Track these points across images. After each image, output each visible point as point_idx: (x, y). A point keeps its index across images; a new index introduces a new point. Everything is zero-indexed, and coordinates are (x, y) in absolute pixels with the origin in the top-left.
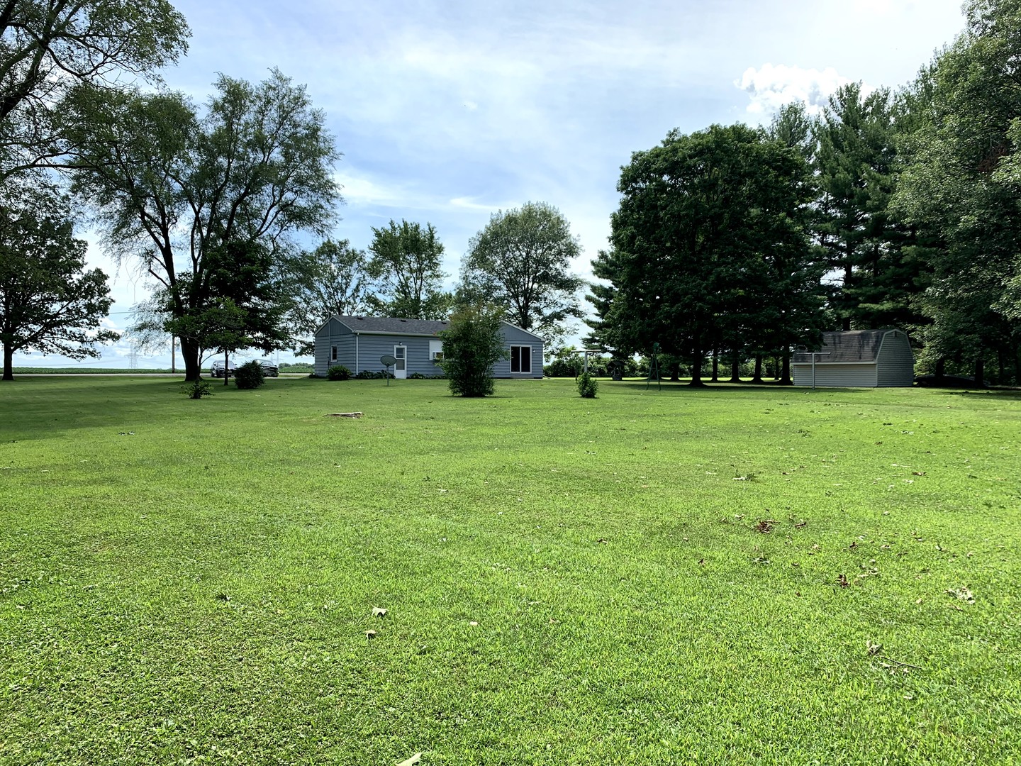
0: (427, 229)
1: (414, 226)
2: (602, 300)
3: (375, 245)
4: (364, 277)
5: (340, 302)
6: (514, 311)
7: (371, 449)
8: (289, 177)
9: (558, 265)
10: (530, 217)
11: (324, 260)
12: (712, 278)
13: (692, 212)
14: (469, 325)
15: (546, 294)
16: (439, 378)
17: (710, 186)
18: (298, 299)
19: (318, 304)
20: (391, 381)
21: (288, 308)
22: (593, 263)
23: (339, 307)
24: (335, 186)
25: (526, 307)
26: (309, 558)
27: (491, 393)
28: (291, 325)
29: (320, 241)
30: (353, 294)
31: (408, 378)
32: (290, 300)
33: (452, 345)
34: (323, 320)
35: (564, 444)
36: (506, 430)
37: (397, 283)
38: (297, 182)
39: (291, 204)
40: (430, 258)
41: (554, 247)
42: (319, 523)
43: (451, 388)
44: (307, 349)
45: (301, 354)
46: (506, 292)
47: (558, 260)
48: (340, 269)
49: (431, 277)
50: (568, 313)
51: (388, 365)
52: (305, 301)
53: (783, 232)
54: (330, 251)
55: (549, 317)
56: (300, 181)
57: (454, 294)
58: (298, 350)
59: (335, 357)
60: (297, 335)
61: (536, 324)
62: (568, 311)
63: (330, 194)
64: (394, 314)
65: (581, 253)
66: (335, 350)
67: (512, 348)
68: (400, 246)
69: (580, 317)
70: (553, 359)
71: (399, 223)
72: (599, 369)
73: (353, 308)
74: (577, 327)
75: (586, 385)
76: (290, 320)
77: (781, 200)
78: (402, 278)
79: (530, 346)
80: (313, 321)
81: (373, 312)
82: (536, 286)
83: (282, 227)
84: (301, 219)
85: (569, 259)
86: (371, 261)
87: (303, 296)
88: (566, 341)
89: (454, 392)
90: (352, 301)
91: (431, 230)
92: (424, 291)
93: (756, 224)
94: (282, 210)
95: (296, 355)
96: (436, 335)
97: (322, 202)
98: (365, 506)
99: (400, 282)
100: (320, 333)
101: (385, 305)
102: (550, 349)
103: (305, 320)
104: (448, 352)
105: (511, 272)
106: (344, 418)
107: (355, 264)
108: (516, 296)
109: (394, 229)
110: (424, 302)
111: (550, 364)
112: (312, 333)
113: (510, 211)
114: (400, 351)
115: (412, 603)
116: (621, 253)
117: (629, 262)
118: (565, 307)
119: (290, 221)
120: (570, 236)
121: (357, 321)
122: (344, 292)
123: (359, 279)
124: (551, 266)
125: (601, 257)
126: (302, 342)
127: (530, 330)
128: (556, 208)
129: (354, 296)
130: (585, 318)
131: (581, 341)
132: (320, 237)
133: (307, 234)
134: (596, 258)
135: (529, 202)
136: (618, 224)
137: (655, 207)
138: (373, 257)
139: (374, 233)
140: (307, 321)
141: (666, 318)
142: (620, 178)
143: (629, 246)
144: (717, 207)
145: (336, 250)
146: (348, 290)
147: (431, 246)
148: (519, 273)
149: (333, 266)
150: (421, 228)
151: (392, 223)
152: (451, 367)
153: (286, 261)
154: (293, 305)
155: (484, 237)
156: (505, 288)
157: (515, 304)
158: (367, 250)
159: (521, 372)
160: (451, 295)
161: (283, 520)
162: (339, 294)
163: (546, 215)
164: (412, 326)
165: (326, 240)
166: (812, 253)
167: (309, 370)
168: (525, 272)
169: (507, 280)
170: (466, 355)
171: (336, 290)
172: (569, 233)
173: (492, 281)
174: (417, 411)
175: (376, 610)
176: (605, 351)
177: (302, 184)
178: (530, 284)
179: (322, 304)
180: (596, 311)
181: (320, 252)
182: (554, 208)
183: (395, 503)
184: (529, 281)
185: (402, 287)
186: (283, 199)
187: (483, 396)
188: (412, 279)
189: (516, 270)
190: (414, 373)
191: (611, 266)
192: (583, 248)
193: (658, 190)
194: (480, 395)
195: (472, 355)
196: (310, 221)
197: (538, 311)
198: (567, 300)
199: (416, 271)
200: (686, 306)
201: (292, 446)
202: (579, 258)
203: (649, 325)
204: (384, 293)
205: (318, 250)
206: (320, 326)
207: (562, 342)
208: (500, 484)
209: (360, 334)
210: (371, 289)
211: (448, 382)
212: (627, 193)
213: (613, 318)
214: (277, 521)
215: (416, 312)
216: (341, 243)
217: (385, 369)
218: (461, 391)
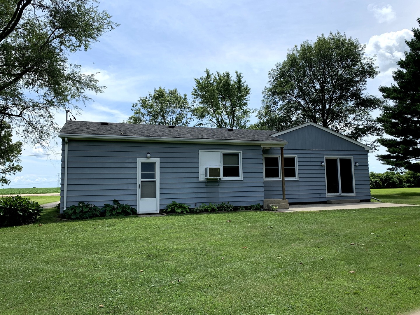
67: (327, 160)
79: (351, 157)
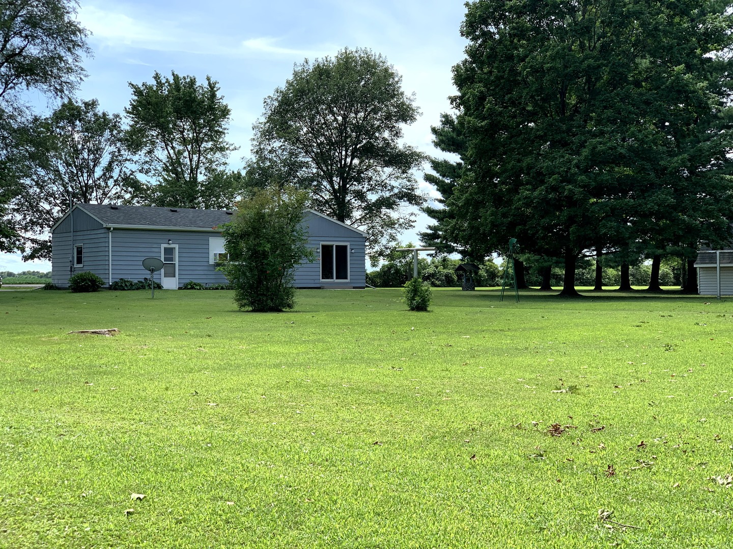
0: (206, 84)
1: (188, 80)
2: (447, 181)
3: (134, 107)
4: (119, 151)
5: (86, 185)
6: (327, 196)
7: (129, 368)
8: (16, 16)
9: (386, 134)
10: (347, 69)
11: (63, 128)
12: (585, 152)
13: (559, 64)
14: (260, 217)
15: (370, 173)
16: (222, 288)
17: (584, 30)
18: (28, 181)
19: (55, 188)
20: (157, 293)
21: (15, 194)
22: (434, 131)
23: (85, 192)
24: (80, 31)
25: (343, 190)
26: (64, 461)
27: (290, 306)
28: (18, 217)
29: (58, 103)
30: (104, 174)
31: (180, 288)
32: (17, 184)
33: (237, 243)
34: (62, 211)
35: (369, 362)
36: (301, 348)
37: (165, 160)
38: (28, 23)
39: (20, 54)
40: (211, 124)
41: (381, 109)
42: (72, 433)
43: (237, 300)
44: (42, 250)
45: (32, 257)
46: (315, 171)
47: (387, 127)
48: (86, 140)
49: (211, 149)
50: (400, 198)
51: (152, 271)
52: (37, 184)
53: (680, 91)
54: (73, 115)
55: (374, 204)
56: (32, 22)
57: (243, 173)
58: (28, 251)
59: (79, 261)
60: (26, 230)
61: (357, 214)
62: (402, 196)
63: (72, 41)
64: (161, 202)
65: (418, 117)
66: (80, 252)
68: (169, 108)
69: (417, 204)
70: (383, 262)
71: (167, 76)
72: (447, 276)
73: (105, 194)
74: (413, 218)
75: (415, 294)
76: (17, 210)
77: (675, 50)
78: (171, 152)
80: (48, 212)
81: (133, 198)
82: (356, 161)
83: (7, 84)
84: (32, 74)
85: (401, 125)
86: (128, 128)
87: (35, 177)
88: (399, 237)
89: (242, 306)
90: (103, 184)
91: (212, 86)
92: (202, 169)
93: (646, 80)
94: (7, 61)
95: (26, 259)
96: (216, 230)
97: (62, 52)
98: (124, 419)
99: (169, 157)
100: (58, 227)
101: (148, 189)
102: (377, 248)
103: (38, 210)
104: (234, 252)
105: (322, 143)
106: (95, 336)
107: (107, 133)
108: (329, 177)
109: (160, 84)
110: (202, 185)
111: (378, 269)
112: (47, 229)
113: (320, 60)
114: (169, 251)
115: (171, 491)
116: (467, 118)
117: (476, 131)
118: (396, 191)
119: (18, 76)
120: (402, 94)
121: (110, 212)
122: (91, 172)
123: (113, 153)
124: (377, 134)
125: (444, 123)
126: (33, 241)
127: (348, 222)
128: (383, 56)
129: (106, 177)
130: (425, 205)
131: (419, 237)
132: (59, 98)
133: (41, 94)
134: (438, 125)
135: (346, 49)
136: (463, 78)
137: (510, 58)
138: (132, 123)
139: (132, 90)
140: (40, 212)
141: (527, 205)
142: (464, 19)
143: (477, 109)
144: (593, 58)
145: (80, 115)
146: (97, 169)
147: (211, 108)
148: (333, 144)
149: (76, 137)
150: (198, 84)
151: (157, 77)
152: (237, 273)
153: (13, 131)
154: (21, 190)
155: (285, 95)
156: (314, 165)
157: (328, 187)
158: (123, 114)
159: (335, 280)
160: (239, 173)
161: (31, 432)
162: (85, 175)
163: (369, 65)
164: (185, 218)
165: (66, 101)
166: (723, 118)
167: (43, 280)
168: (341, 143)
169: (317, 154)
170: (257, 255)
171: (80, 168)
172: (401, 90)
173: (297, 156)
174: (190, 329)
175: (135, 496)
176: (451, 250)
177: (34, 25)
178: (349, 160)
179: (61, 189)
180: (439, 196)
181: (58, 116)
182: (380, 56)
183: (156, 416)
184: (346, 155)
185: (172, 164)
186: (8, 46)
187: (280, 311)
188: (186, 154)
189: (329, 139)
190: (188, 281)
191: (458, 135)
192: (419, 110)
193: (515, 35)
194: (277, 309)
195: (265, 255)
196: (45, 77)
197: (360, 195)
198: (400, 181)
199: (191, 142)
200: (554, 189)
201: (32, 366)
202: (414, 124)
203: (504, 215)
204: (147, 172)
205: (55, 114)
206: (59, 219)
207: (393, 238)
208: (280, 398)
209: (114, 229)
210: (129, 167)
211: (232, 293)
212: (475, 39)
213: (457, 206)
214: (25, 432)
215: (192, 198)
216: (86, 104)
217: (148, 277)
218: (252, 304)
